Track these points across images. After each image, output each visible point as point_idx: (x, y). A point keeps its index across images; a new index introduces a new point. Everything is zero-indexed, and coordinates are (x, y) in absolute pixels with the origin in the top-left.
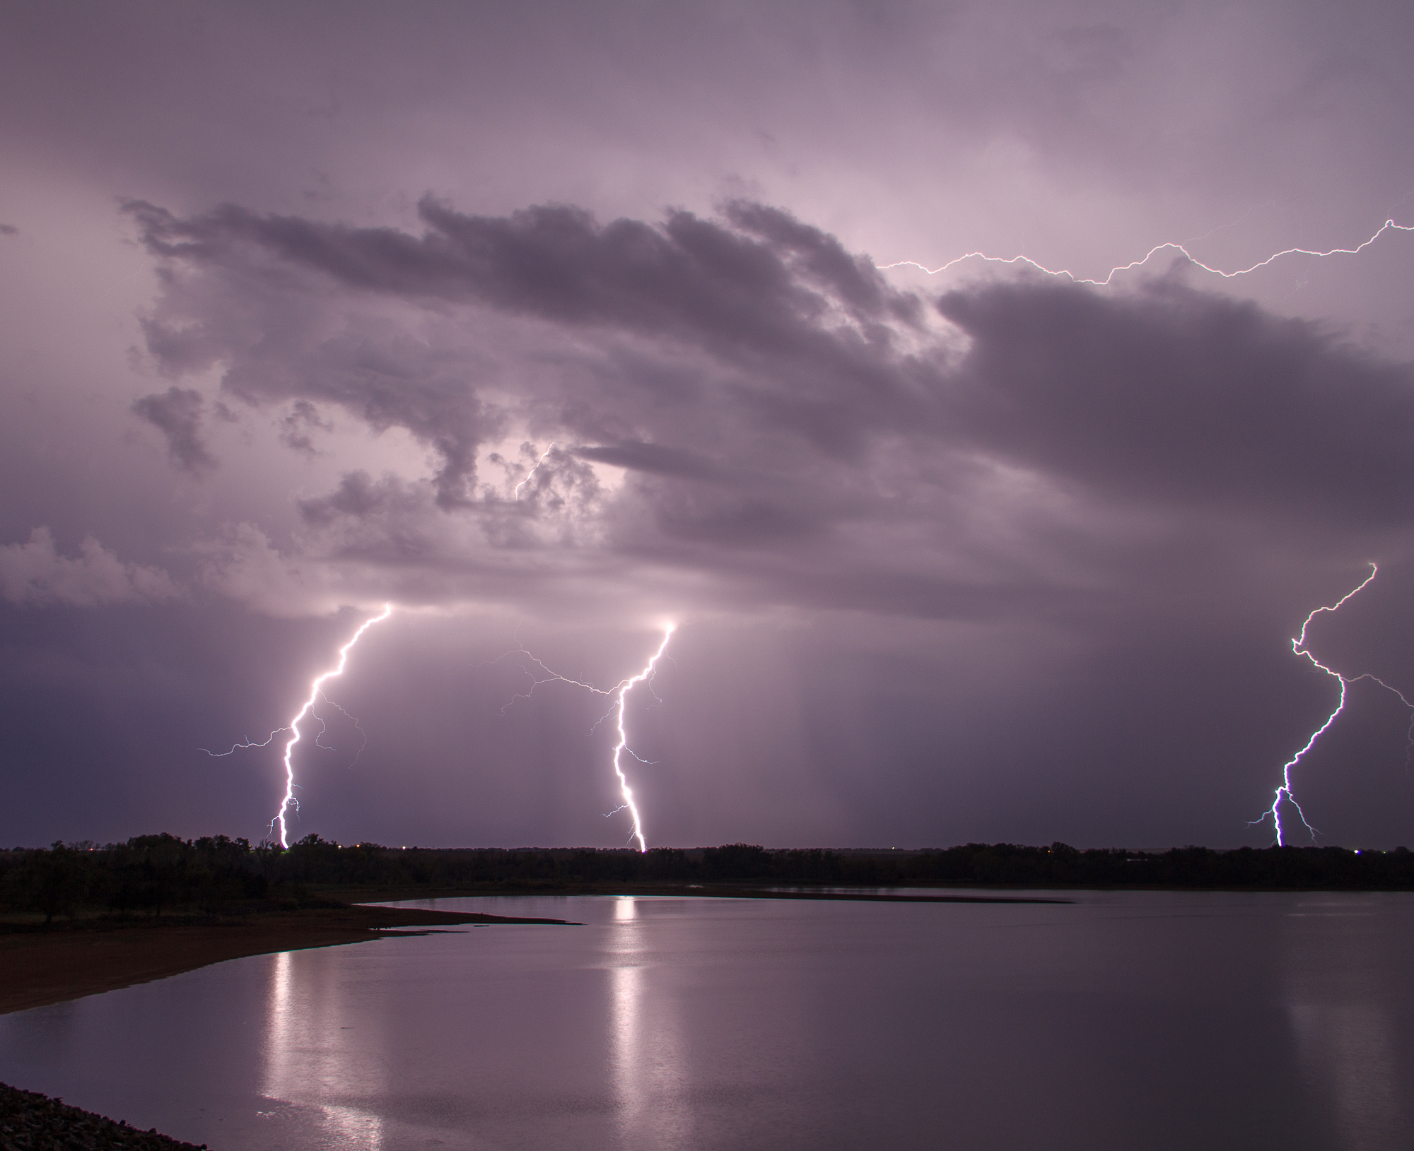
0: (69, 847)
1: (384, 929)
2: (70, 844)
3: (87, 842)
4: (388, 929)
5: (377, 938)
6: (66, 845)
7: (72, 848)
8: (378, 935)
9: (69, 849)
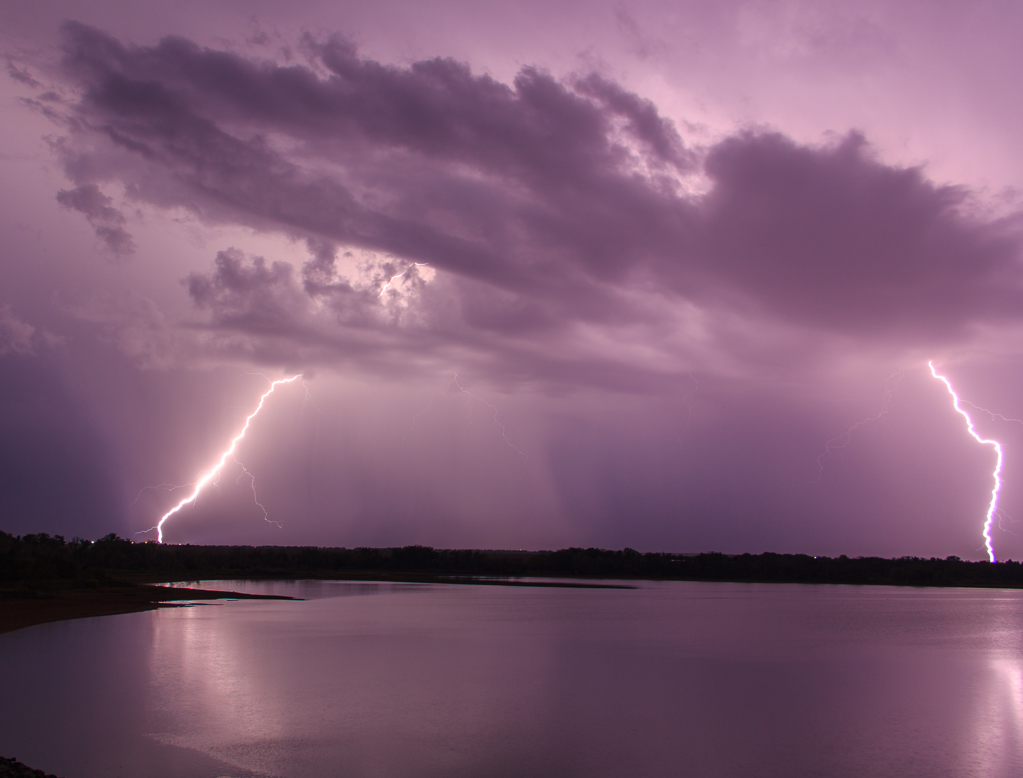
1: (162, 602)
8: (156, 607)
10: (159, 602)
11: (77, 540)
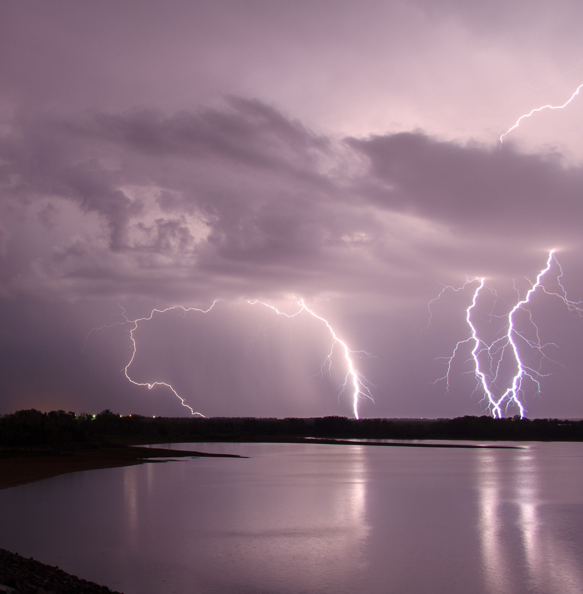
1: (145, 459)
8: (141, 462)
10: (143, 459)
11: (84, 415)
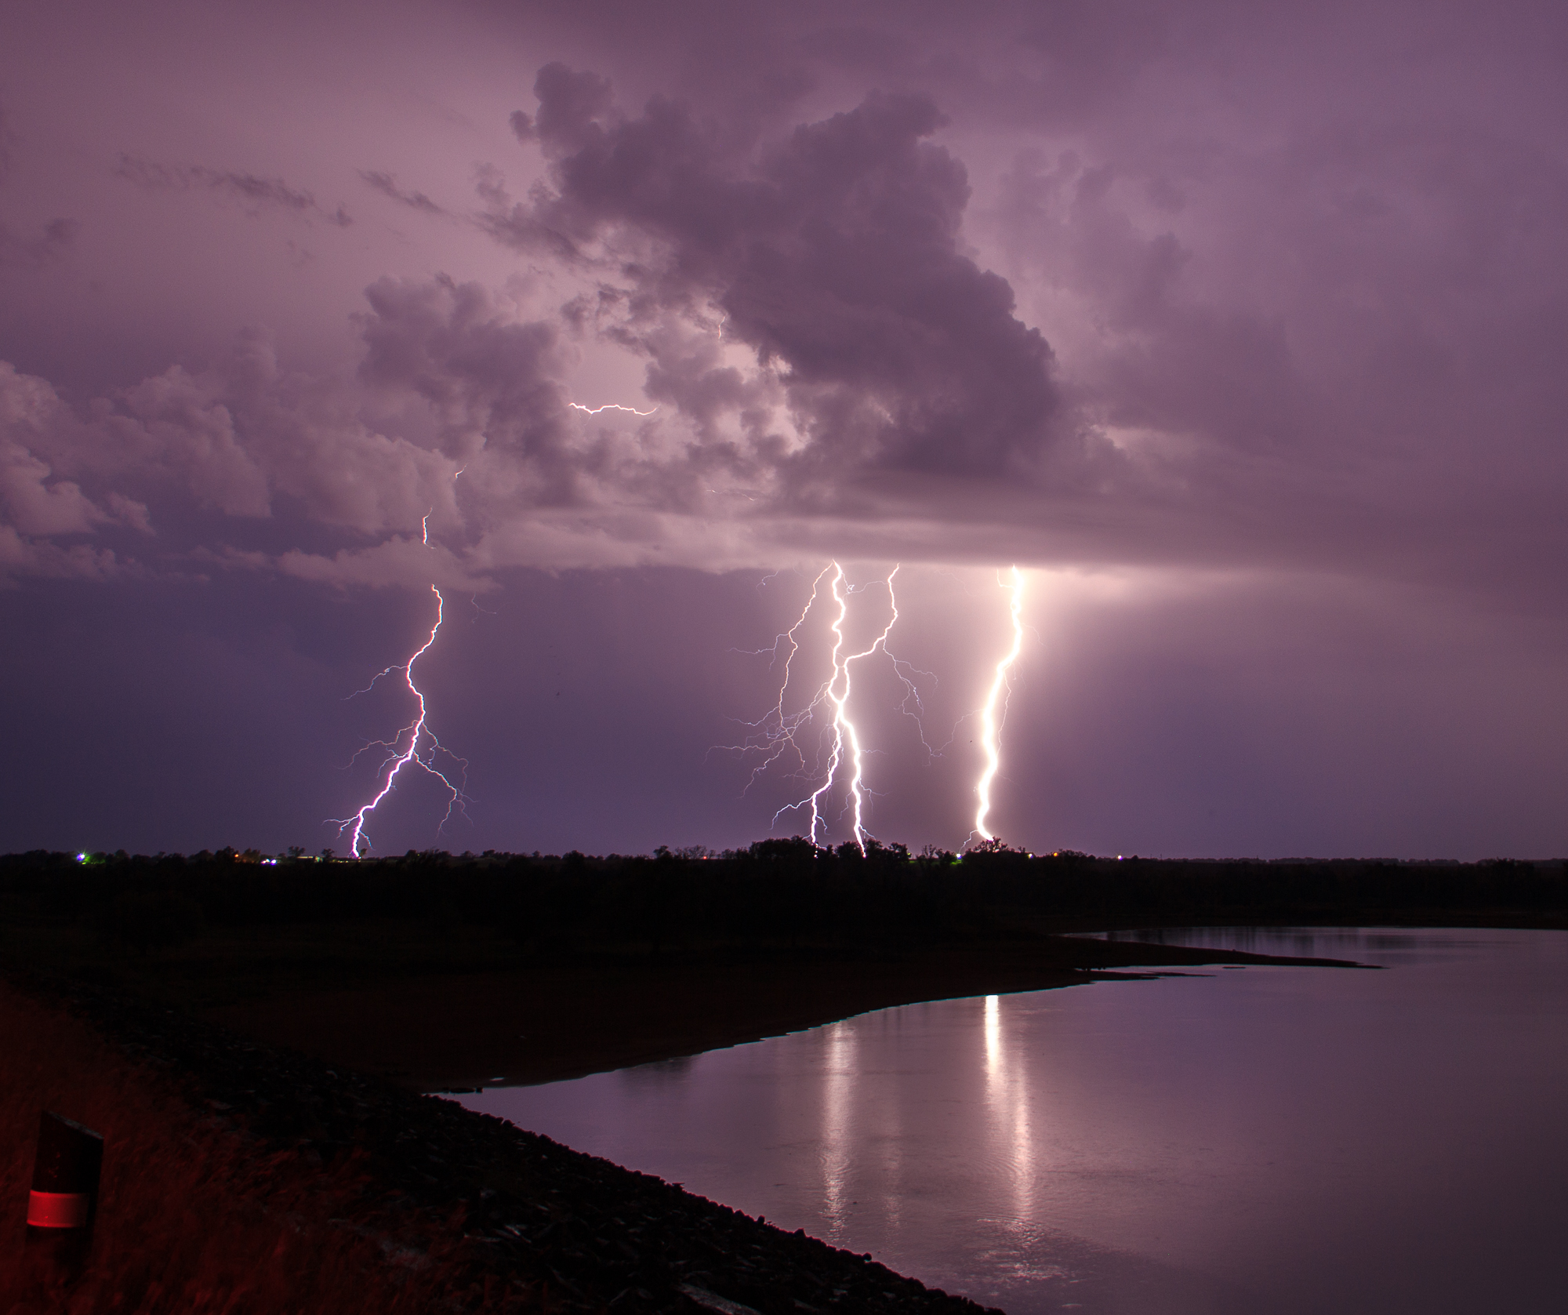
0: (677, 854)
1: (1097, 970)
2: (677, 850)
3: (698, 848)
4: (1102, 970)
5: (1087, 982)
6: (672, 850)
7: (680, 855)
8: (1088, 978)
9: (676, 857)
10: (1092, 970)
11: (932, 853)
